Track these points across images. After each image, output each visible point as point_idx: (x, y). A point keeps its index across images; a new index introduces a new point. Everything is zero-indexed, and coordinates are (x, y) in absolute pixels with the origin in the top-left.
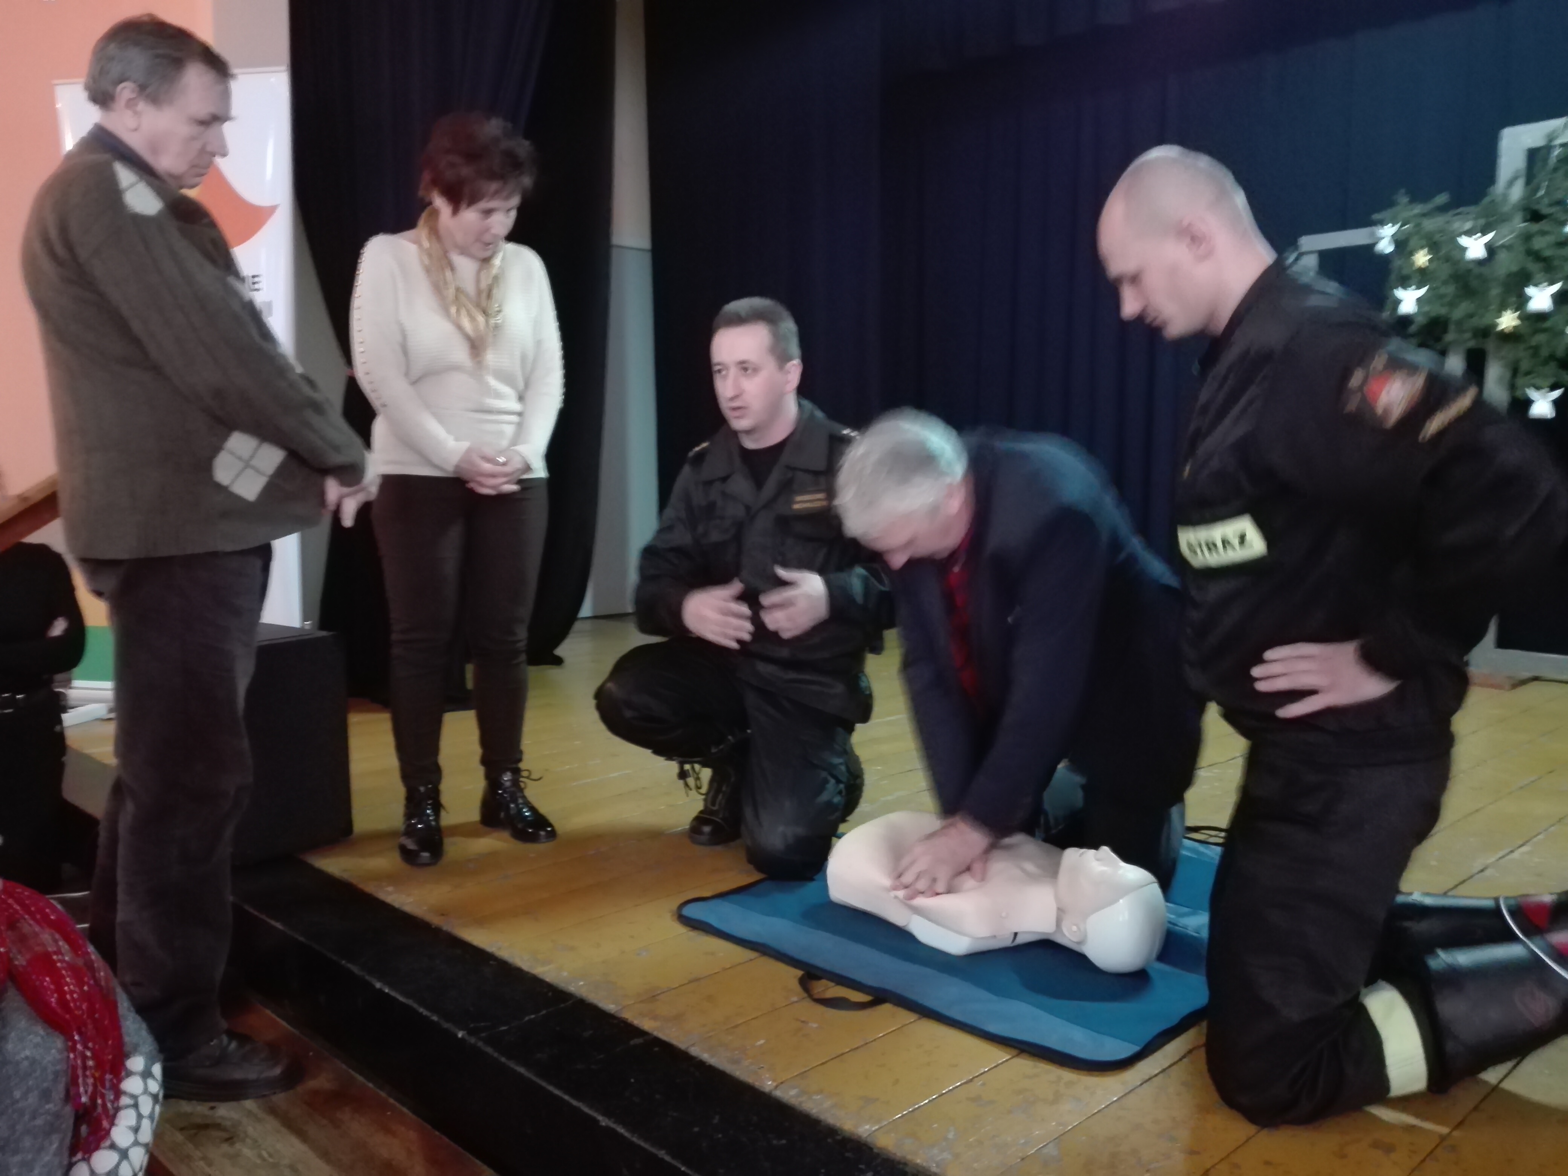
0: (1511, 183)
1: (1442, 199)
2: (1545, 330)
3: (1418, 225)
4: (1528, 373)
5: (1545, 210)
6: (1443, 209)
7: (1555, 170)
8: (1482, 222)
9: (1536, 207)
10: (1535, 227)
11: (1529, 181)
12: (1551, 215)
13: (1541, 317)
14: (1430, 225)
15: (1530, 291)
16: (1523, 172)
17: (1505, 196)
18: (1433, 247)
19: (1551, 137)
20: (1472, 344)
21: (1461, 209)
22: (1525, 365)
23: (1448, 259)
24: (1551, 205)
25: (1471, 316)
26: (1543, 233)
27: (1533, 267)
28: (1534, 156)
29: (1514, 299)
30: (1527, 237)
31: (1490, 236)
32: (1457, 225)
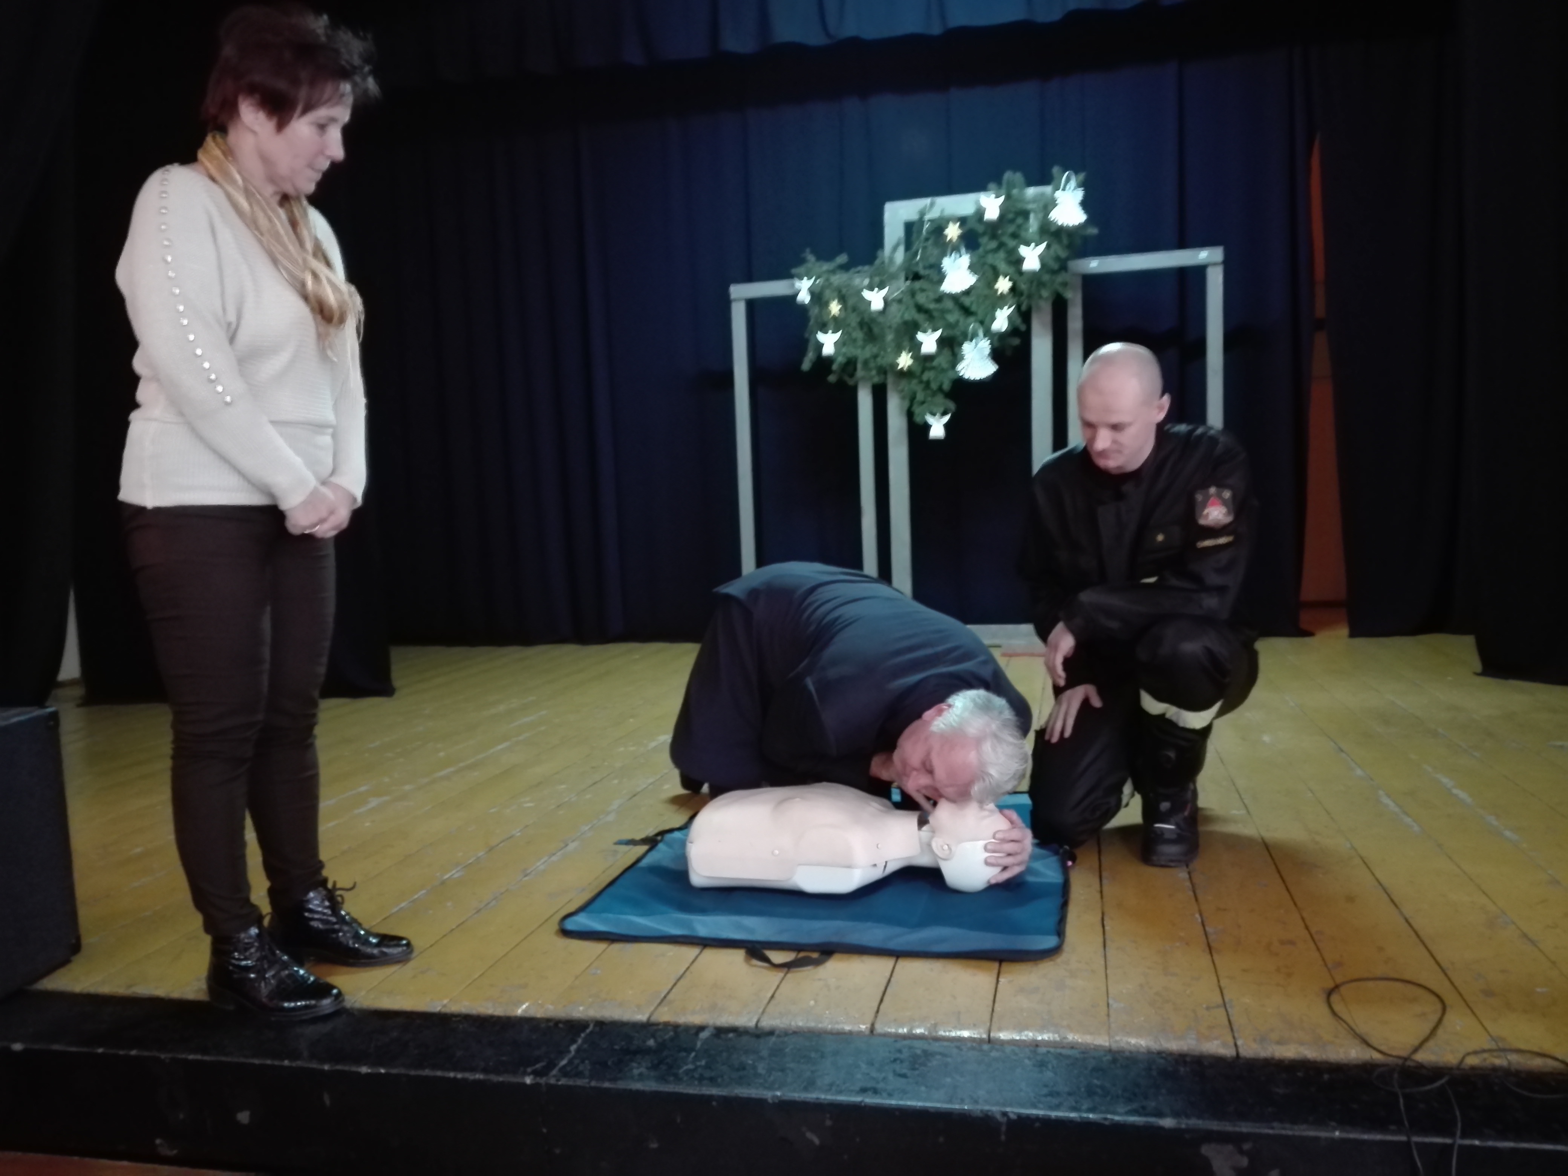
0: (895, 249)
1: (842, 259)
2: (933, 368)
3: (827, 280)
4: (923, 403)
5: (922, 272)
6: (845, 268)
7: (927, 239)
8: (877, 279)
9: (915, 269)
10: (918, 285)
11: (908, 247)
12: (928, 275)
13: (929, 358)
14: (838, 279)
15: (920, 336)
16: (903, 241)
17: (891, 259)
18: (843, 299)
19: (922, 214)
20: (876, 380)
21: (860, 268)
22: (920, 396)
23: (854, 309)
24: (925, 268)
25: (875, 357)
26: (923, 290)
27: (920, 318)
28: (910, 228)
29: (906, 343)
30: (913, 293)
31: (885, 291)
32: (857, 281)
